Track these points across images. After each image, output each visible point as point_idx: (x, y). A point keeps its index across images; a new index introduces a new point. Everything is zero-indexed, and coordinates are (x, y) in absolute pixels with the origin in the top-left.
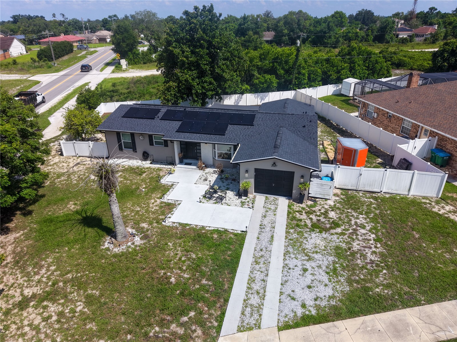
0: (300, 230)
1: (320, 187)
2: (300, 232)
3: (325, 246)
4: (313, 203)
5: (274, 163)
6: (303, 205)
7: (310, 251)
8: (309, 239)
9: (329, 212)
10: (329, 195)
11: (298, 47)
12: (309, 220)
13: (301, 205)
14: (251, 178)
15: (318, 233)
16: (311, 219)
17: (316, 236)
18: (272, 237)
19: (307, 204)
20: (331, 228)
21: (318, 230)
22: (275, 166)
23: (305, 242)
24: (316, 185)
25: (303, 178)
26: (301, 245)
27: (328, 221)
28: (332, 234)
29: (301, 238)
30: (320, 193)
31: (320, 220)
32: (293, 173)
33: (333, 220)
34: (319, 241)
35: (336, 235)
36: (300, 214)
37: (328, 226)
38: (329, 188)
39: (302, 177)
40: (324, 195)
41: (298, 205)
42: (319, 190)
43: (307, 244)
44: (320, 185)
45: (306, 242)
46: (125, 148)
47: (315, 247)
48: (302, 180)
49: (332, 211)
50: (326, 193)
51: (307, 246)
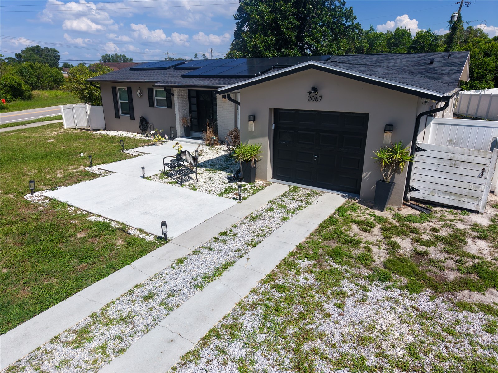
0: (335, 266)
1: (448, 169)
2: (332, 271)
3: (410, 349)
4: (418, 213)
5: (315, 89)
6: (386, 214)
7: (327, 350)
8: (349, 302)
9: (469, 241)
10: (476, 198)
11: (455, 22)
12: (384, 246)
13: (378, 213)
14: (262, 136)
15: (401, 288)
16: (393, 246)
17: (386, 299)
18: (225, 267)
19: (400, 212)
20: (463, 284)
21: (405, 281)
22: (316, 99)
23: (329, 307)
24: (435, 161)
25: (391, 131)
26: (302, 317)
27: (457, 261)
28: (463, 306)
29: (322, 291)
30: (445, 189)
31: (426, 253)
32: (363, 119)
33: (476, 261)
34: (390, 317)
35: (480, 314)
36: (362, 229)
37: (452, 276)
38: (477, 173)
39: (389, 128)
40: (460, 195)
41: (370, 210)
42: (442, 178)
43: (335, 317)
44: (447, 163)
45: (335, 312)
46: (123, 113)
47: (362, 341)
48: (388, 136)
49: (480, 238)
50: (464, 192)
51: (327, 327)
